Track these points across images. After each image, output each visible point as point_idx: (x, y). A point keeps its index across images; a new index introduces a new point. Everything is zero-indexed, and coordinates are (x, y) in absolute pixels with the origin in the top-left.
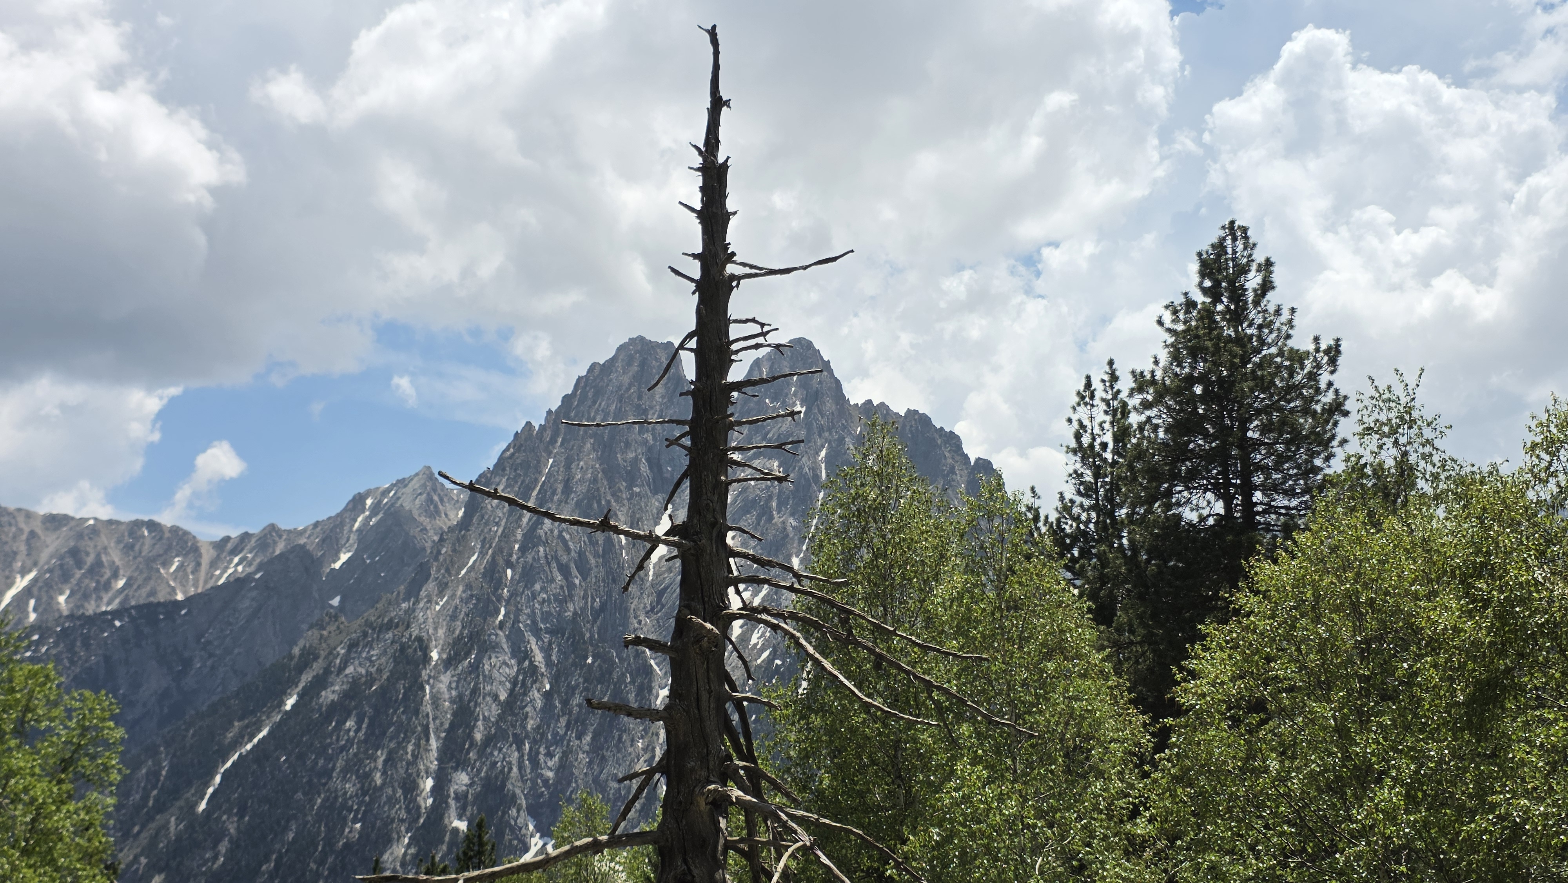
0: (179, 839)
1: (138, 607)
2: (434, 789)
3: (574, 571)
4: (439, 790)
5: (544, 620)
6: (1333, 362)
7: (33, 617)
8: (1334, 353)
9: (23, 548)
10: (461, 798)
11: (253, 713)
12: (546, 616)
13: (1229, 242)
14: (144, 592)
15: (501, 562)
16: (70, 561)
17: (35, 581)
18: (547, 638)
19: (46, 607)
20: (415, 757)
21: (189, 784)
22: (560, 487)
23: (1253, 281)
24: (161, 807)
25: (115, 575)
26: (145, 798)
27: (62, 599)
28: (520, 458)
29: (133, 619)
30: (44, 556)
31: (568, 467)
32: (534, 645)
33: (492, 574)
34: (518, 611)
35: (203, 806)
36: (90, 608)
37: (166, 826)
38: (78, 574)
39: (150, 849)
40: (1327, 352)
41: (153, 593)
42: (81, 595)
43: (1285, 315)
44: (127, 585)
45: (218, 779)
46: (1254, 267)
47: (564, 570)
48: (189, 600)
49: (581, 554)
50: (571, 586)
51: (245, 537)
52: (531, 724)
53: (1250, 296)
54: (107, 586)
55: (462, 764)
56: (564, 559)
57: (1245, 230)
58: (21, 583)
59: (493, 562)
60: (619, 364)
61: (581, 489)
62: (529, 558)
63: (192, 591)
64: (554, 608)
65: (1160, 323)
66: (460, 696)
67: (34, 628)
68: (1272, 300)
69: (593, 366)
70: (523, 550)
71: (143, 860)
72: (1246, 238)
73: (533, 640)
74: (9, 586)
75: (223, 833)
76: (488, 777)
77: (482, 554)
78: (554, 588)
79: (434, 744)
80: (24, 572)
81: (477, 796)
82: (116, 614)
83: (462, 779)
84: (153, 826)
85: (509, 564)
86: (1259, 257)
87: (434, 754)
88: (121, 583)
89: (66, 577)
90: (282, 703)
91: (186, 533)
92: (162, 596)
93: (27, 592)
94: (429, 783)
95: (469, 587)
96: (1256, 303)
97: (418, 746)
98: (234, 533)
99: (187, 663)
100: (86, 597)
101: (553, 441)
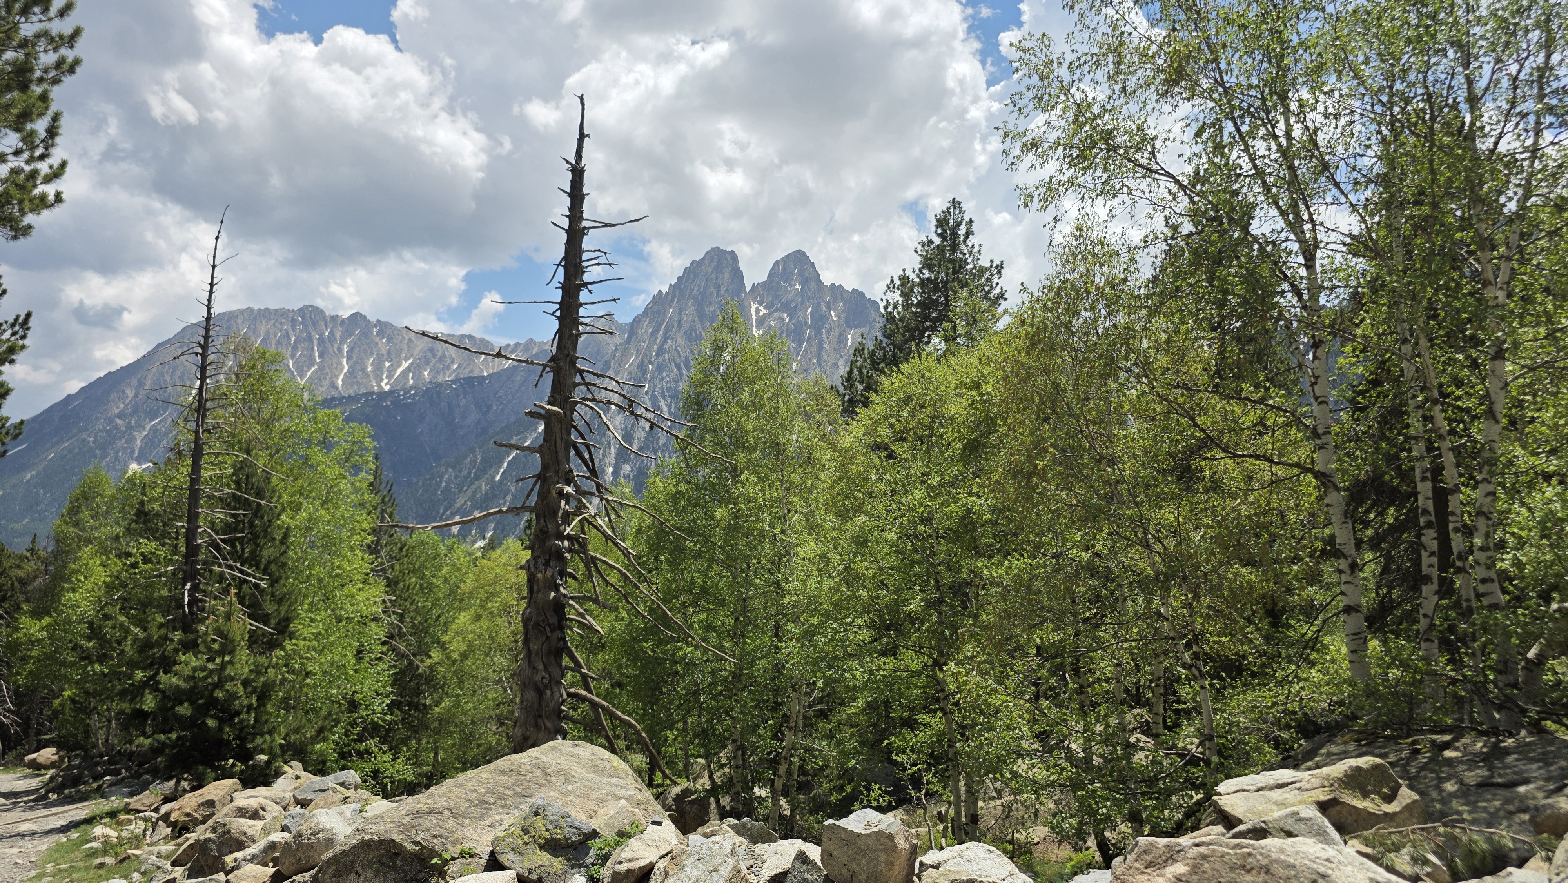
0: (486, 493)
1: (464, 379)
2: (613, 473)
3: (683, 367)
4: (615, 473)
5: (668, 391)
6: (999, 272)
7: (411, 382)
8: (1000, 268)
9: (405, 347)
10: (626, 477)
11: (523, 432)
12: (669, 389)
13: (952, 209)
14: (467, 371)
15: (646, 361)
16: (429, 354)
17: (412, 364)
18: (669, 400)
19: (418, 377)
20: (604, 457)
21: (491, 467)
22: (676, 324)
23: (962, 230)
24: (477, 478)
25: (452, 362)
26: (469, 473)
27: (426, 373)
28: (656, 308)
29: (461, 385)
30: (416, 352)
31: (680, 314)
32: (662, 403)
33: (642, 367)
34: (655, 386)
35: (498, 478)
36: (440, 379)
37: (480, 487)
38: (434, 361)
39: (472, 498)
40: (997, 267)
41: (471, 371)
42: (435, 372)
43: (976, 249)
44: (459, 367)
45: (505, 465)
46: (964, 223)
47: (678, 367)
48: (490, 375)
49: (686, 358)
50: (681, 374)
51: (518, 344)
52: (661, 442)
53: (961, 239)
54: (448, 368)
55: (626, 461)
56: (678, 361)
57: (960, 203)
58: (405, 365)
59: (642, 361)
60: (706, 261)
61: (686, 326)
62: (660, 359)
63: (491, 371)
64: (673, 385)
65: (916, 251)
66: (626, 427)
67: (412, 388)
68: (971, 240)
69: (693, 261)
70: (657, 355)
71: (469, 503)
72: (960, 207)
73: (662, 401)
74: (399, 366)
75: (509, 491)
76: (640, 467)
77: (637, 357)
78: (673, 375)
79: (613, 450)
80: (406, 360)
81: (634, 477)
82: (453, 382)
83: (627, 468)
84: (473, 487)
85: (650, 363)
86: (967, 218)
87: (613, 455)
88: (455, 366)
89: (427, 362)
90: (537, 428)
91: (488, 342)
92: (476, 374)
93: (408, 369)
94: (611, 469)
95: (630, 373)
96: (965, 242)
97: (605, 451)
98: (512, 343)
99: (489, 407)
100: (438, 372)
101: (672, 300)
